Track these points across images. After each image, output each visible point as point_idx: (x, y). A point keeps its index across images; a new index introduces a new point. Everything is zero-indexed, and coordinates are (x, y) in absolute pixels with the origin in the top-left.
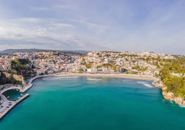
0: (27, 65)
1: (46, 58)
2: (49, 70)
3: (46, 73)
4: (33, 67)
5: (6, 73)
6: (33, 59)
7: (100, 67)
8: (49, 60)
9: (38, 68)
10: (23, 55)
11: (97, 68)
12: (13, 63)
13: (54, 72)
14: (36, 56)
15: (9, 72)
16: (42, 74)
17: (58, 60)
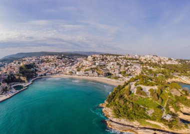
0: (32, 69)
1: (51, 61)
2: (48, 72)
3: (45, 75)
4: (36, 71)
5: (16, 76)
6: (39, 64)
7: (87, 70)
8: (52, 63)
9: (40, 71)
10: (31, 60)
11: (85, 71)
12: (21, 68)
13: (52, 74)
14: (42, 60)
15: (18, 75)
16: (42, 75)
17: (60, 64)
